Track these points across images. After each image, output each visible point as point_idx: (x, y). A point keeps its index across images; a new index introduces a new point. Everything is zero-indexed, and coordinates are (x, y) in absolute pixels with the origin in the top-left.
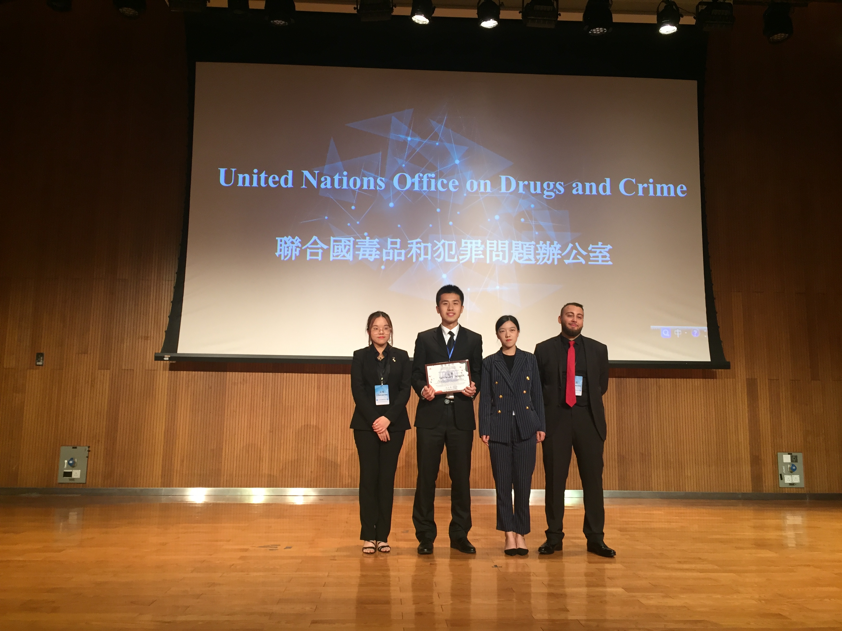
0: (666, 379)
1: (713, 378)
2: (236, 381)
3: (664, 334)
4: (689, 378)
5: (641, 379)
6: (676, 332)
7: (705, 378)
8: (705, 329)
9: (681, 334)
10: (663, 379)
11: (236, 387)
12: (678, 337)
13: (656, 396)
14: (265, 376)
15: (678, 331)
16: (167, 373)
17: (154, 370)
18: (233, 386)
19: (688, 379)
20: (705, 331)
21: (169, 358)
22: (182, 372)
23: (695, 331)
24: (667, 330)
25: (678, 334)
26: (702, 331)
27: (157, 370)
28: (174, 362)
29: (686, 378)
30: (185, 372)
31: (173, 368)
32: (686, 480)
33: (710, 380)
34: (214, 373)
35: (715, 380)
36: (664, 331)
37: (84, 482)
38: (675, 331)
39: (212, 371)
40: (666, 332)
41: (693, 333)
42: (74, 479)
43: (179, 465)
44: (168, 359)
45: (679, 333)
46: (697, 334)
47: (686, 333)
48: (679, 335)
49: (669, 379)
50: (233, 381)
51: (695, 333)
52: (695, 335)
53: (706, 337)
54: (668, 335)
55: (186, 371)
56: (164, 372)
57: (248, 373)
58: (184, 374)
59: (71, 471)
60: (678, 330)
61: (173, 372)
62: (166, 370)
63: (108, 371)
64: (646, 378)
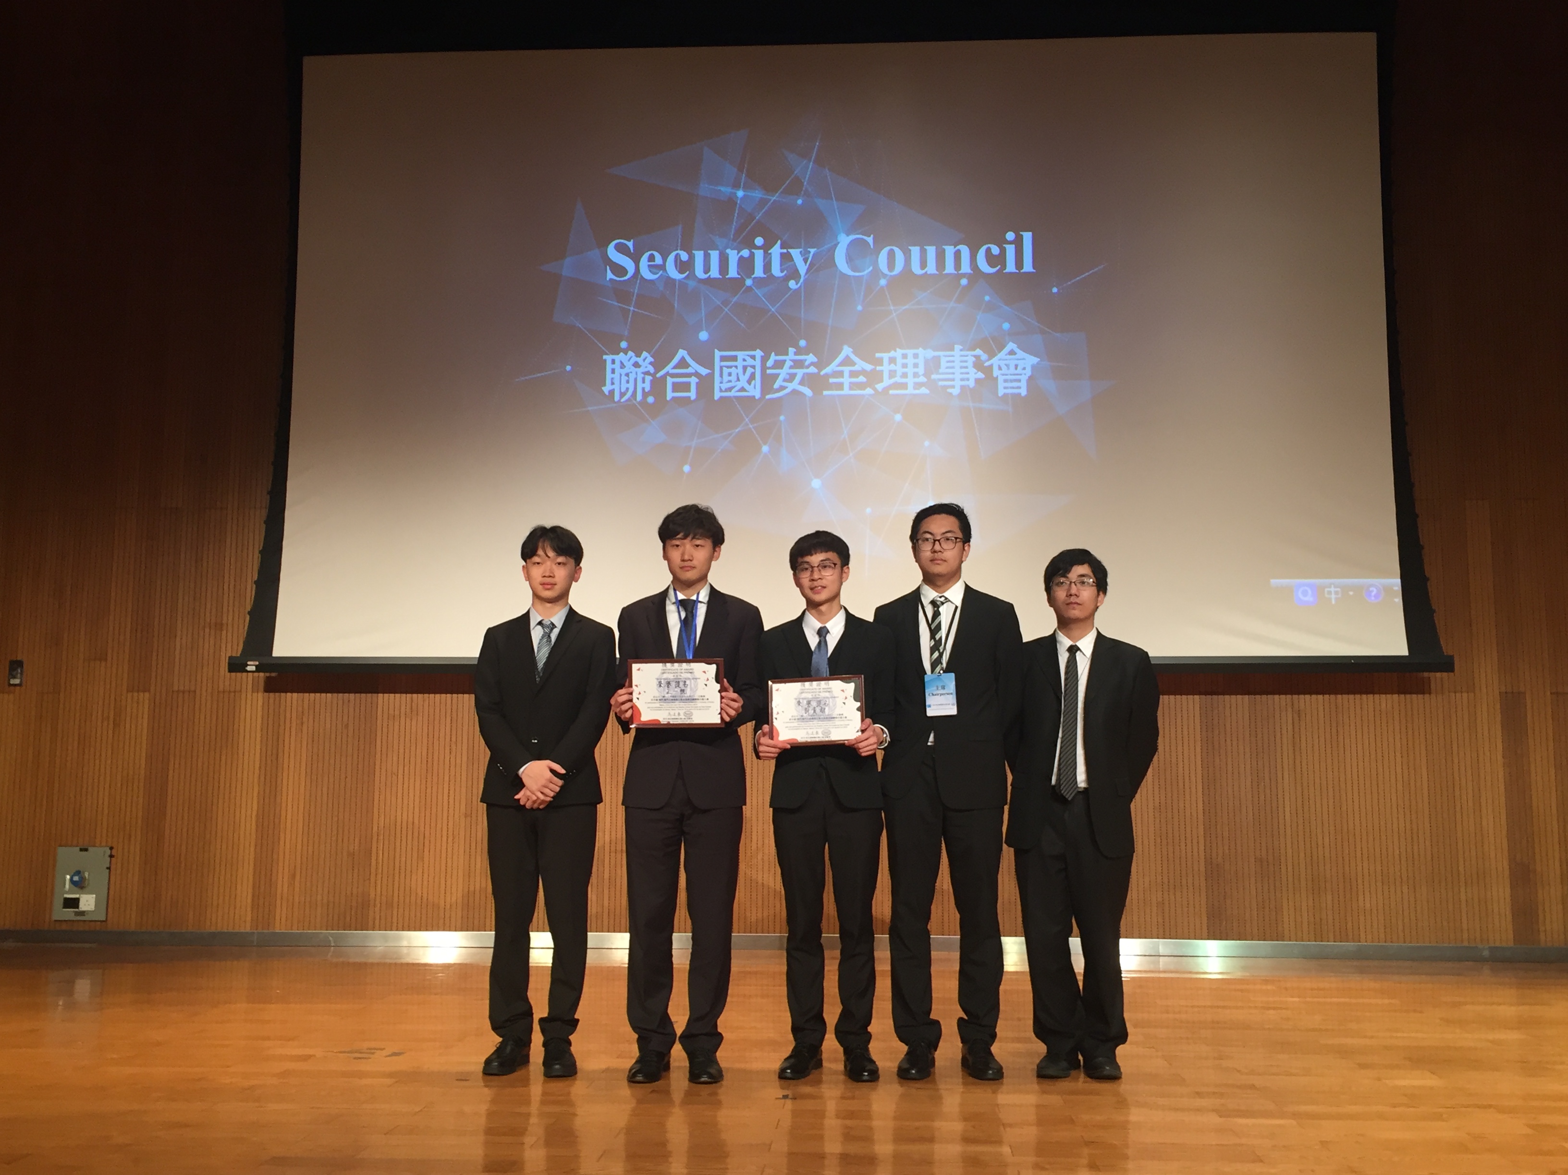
0: (1313, 696)
1: (1423, 693)
2: (397, 713)
3: (1300, 595)
4: (1367, 693)
5: (1258, 697)
6: (1330, 593)
7: (1405, 693)
8: (1396, 583)
9: (1340, 596)
10: (1308, 697)
11: (397, 724)
12: (1333, 602)
13: (1290, 733)
14: (454, 701)
15: (1332, 589)
16: (261, 696)
17: (235, 692)
18: (391, 723)
19: (1364, 696)
20: (1396, 588)
21: (256, 666)
22: (289, 694)
23: (1371, 589)
24: (1306, 588)
25: (1333, 596)
26: (1388, 589)
27: (241, 691)
28: (273, 674)
29: (1361, 693)
30: (295, 695)
31: (271, 687)
32: (1362, 918)
33: (1414, 696)
34: (352, 696)
35: (1427, 696)
36: (1301, 589)
37: (104, 919)
38: (1327, 590)
39: (349, 693)
40: (1305, 593)
41: (1369, 593)
42: (83, 913)
43: (286, 886)
44: (254, 668)
45: (1336, 593)
46: (1377, 596)
47: (1351, 593)
48: (1336, 599)
49: (1321, 697)
50: (391, 712)
51: (1373, 594)
52: (1373, 598)
53: (1398, 600)
54: (1309, 598)
55: (297, 692)
56: (255, 695)
57: (420, 696)
58: (293, 698)
59: (77, 896)
60: (1333, 587)
61: (272, 695)
62: (258, 692)
63: (147, 695)
64: (1267, 693)
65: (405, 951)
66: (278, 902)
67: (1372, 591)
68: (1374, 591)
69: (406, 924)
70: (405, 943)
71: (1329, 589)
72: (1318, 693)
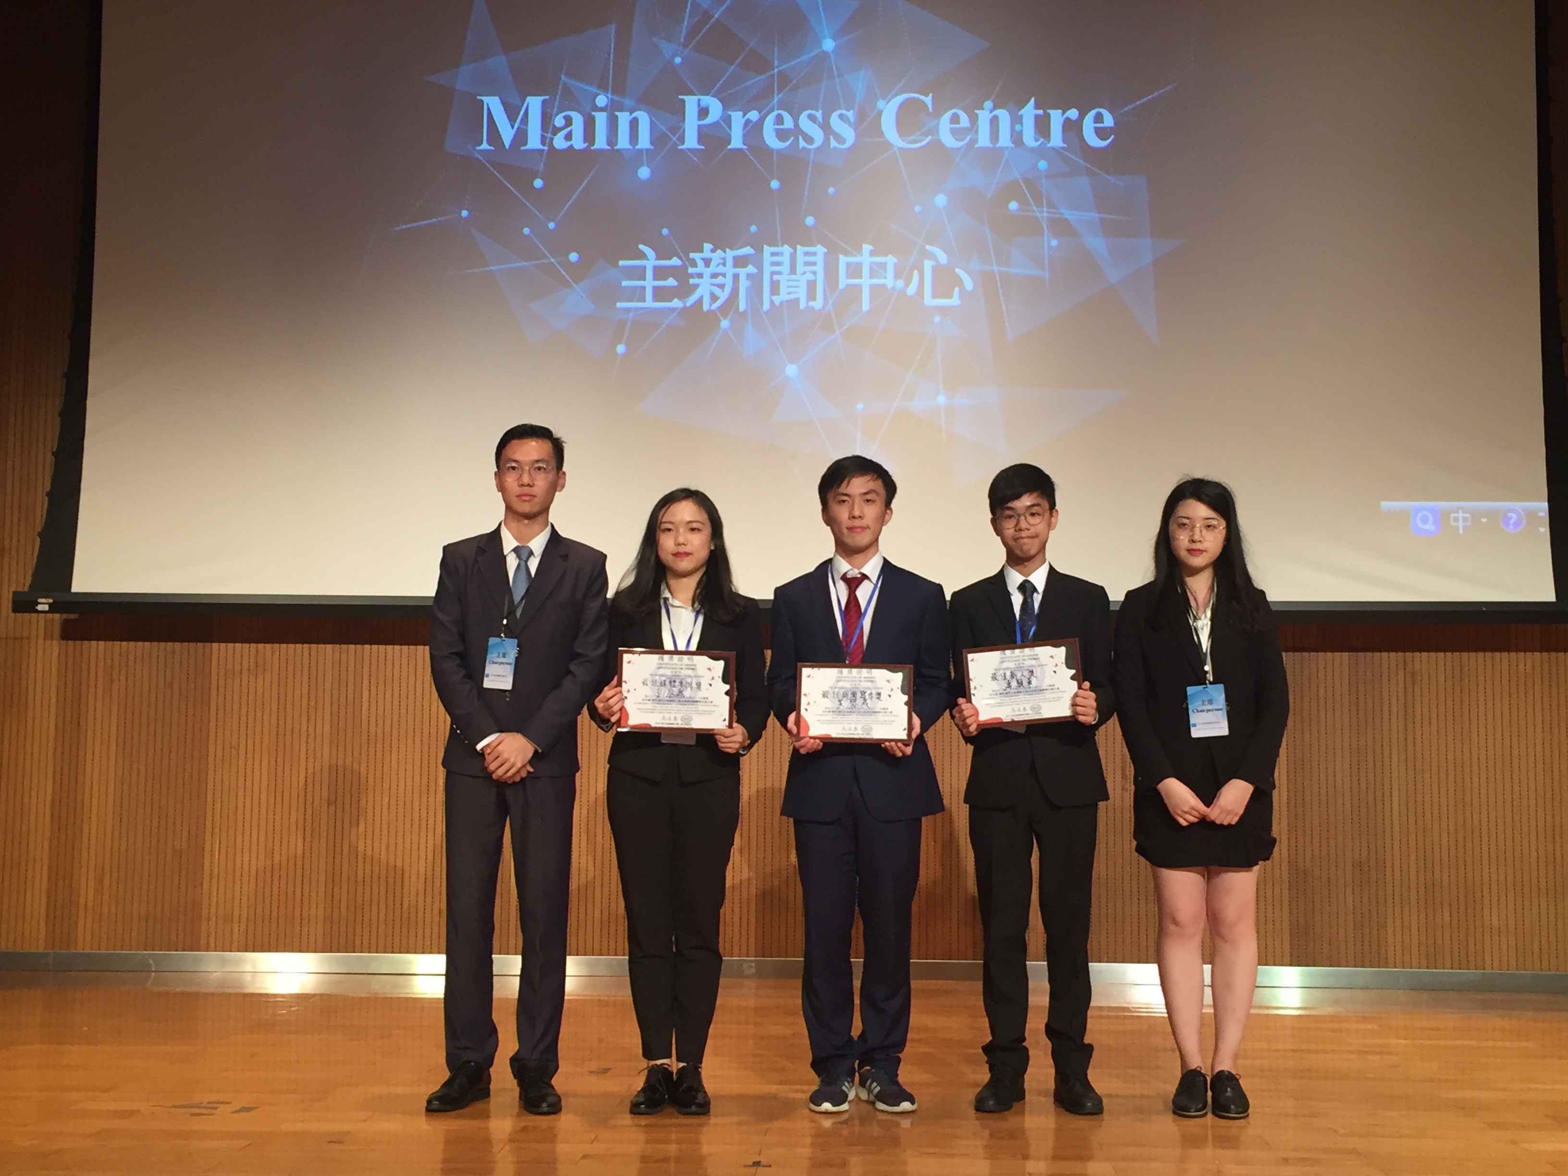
0: (1433, 654)
2: (237, 668)
3: (1420, 525)
4: (1501, 650)
5: (1361, 655)
6: (1456, 519)
8: (1542, 507)
9: (1469, 524)
10: (1424, 654)
11: (237, 682)
12: (1461, 532)
14: (313, 653)
15: (1460, 515)
16: (55, 647)
17: (22, 639)
18: (229, 681)
19: (1498, 654)
20: (1542, 514)
21: (50, 605)
22: (94, 643)
23: (1510, 515)
24: (1427, 513)
26: (1531, 515)
27: (29, 638)
28: (73, 616)
29: (1493, 649)
30: (102, 643)
31: (69, 633)
32: (1487, 938)
34: (178, 645)
36: (1420, 515)
38: (1453, 515)
39: (174, 641)
40: (1425, 520)
41: (1507, 521)
43: (91, 893)
44: (46, 608)
45: (1465, 520)
46: (1517, 524)
47: (1484, 520)
48: (1465, 528)
49: (1441, 655)
50: (230, 667)
51: (1512, 522)
52: (1511, 527)
53: (1544, 530)
54: (1430, 526)
55: (105, 639)
56: (48, 643)
57: (268, 646)
58: (98, 649)
60: (1461, 512)
61: (71, 643)
62: (52, 640)
64: (1373, 650)
65: (248, 977)
66: (82, 913)
67: (1511, 518)
68: (1514, 517)
69: (250, 943)
70: (248, 968)
71: (1456, 515)
72: (1437, 650)
